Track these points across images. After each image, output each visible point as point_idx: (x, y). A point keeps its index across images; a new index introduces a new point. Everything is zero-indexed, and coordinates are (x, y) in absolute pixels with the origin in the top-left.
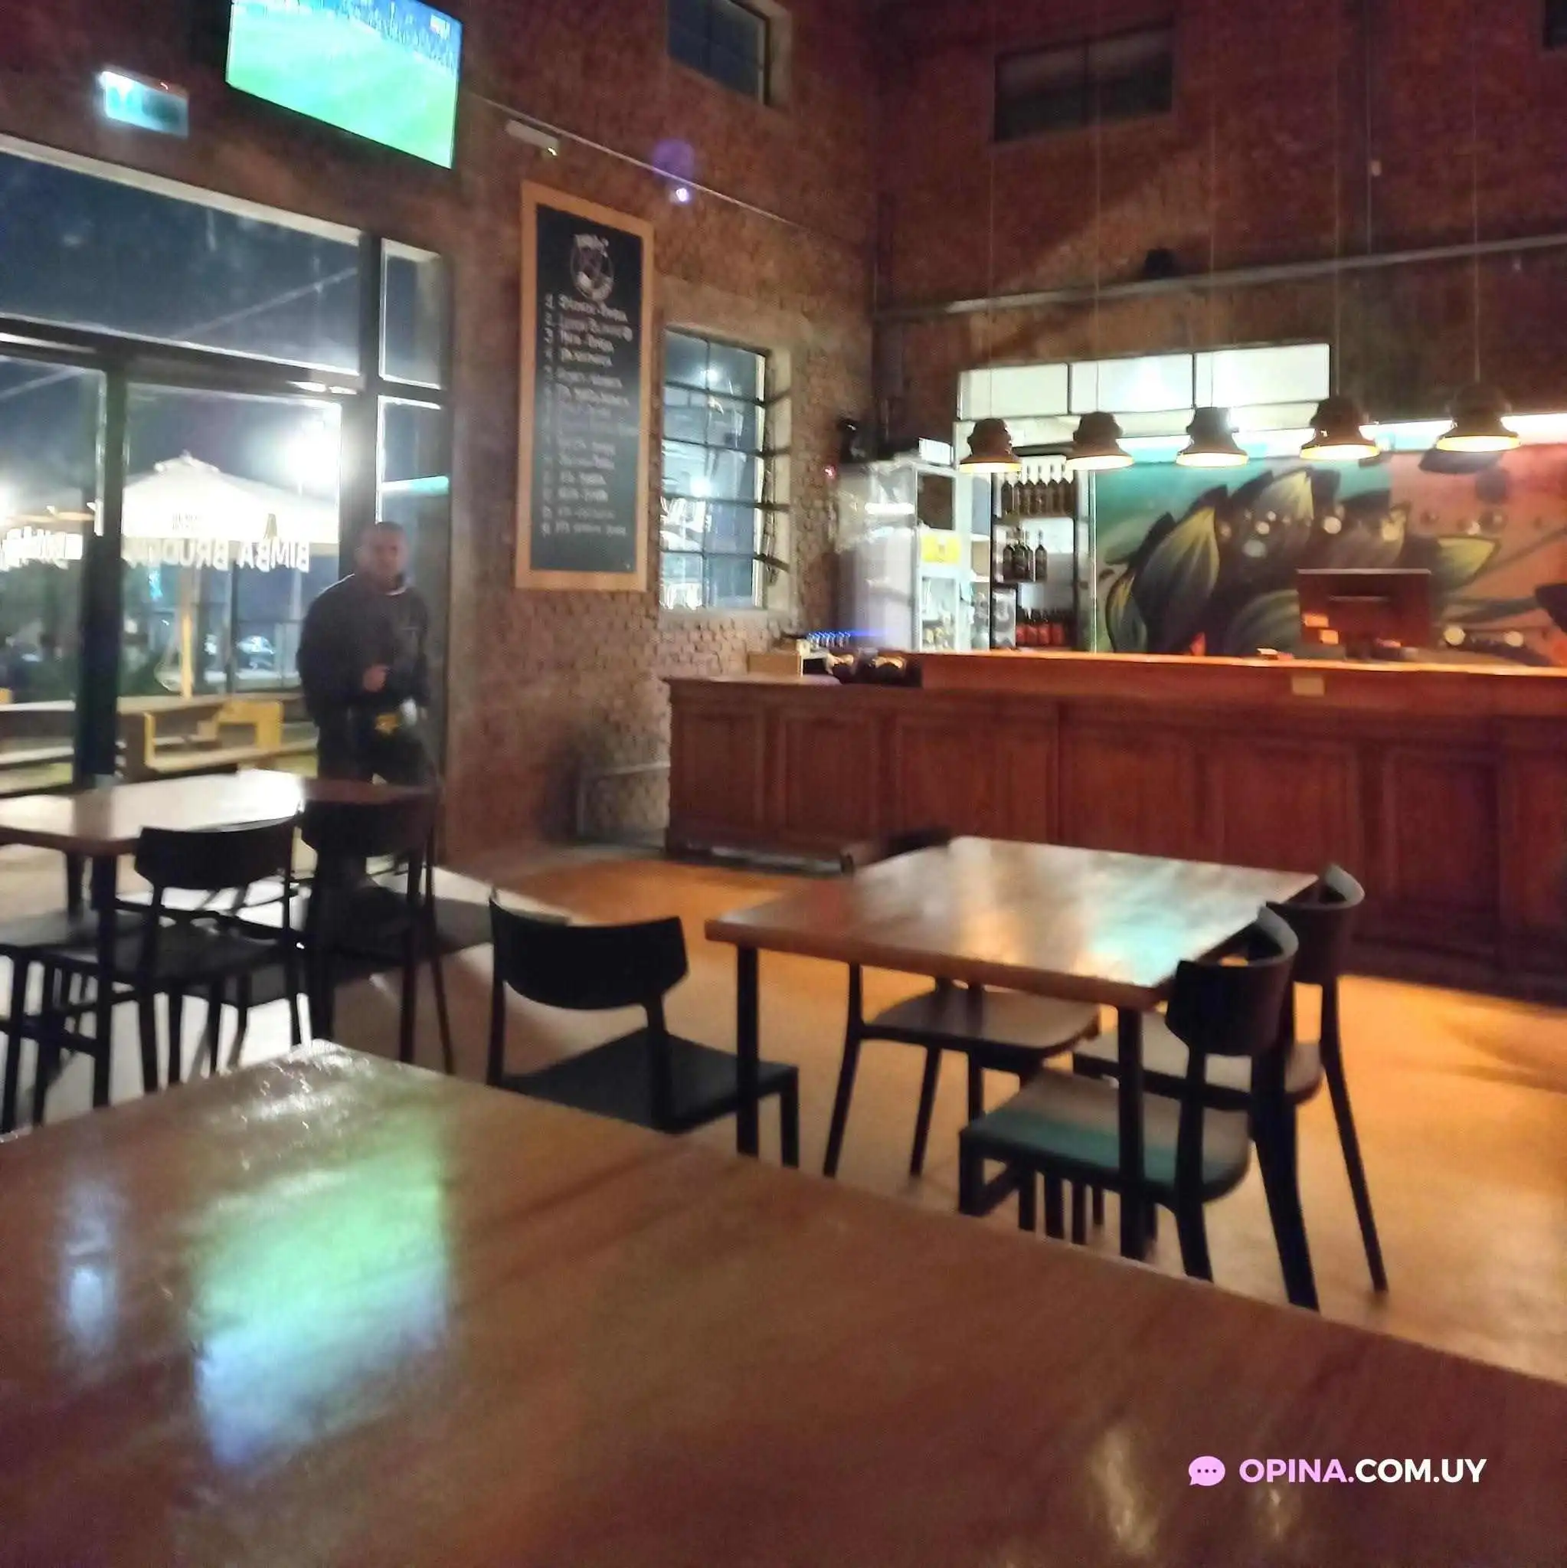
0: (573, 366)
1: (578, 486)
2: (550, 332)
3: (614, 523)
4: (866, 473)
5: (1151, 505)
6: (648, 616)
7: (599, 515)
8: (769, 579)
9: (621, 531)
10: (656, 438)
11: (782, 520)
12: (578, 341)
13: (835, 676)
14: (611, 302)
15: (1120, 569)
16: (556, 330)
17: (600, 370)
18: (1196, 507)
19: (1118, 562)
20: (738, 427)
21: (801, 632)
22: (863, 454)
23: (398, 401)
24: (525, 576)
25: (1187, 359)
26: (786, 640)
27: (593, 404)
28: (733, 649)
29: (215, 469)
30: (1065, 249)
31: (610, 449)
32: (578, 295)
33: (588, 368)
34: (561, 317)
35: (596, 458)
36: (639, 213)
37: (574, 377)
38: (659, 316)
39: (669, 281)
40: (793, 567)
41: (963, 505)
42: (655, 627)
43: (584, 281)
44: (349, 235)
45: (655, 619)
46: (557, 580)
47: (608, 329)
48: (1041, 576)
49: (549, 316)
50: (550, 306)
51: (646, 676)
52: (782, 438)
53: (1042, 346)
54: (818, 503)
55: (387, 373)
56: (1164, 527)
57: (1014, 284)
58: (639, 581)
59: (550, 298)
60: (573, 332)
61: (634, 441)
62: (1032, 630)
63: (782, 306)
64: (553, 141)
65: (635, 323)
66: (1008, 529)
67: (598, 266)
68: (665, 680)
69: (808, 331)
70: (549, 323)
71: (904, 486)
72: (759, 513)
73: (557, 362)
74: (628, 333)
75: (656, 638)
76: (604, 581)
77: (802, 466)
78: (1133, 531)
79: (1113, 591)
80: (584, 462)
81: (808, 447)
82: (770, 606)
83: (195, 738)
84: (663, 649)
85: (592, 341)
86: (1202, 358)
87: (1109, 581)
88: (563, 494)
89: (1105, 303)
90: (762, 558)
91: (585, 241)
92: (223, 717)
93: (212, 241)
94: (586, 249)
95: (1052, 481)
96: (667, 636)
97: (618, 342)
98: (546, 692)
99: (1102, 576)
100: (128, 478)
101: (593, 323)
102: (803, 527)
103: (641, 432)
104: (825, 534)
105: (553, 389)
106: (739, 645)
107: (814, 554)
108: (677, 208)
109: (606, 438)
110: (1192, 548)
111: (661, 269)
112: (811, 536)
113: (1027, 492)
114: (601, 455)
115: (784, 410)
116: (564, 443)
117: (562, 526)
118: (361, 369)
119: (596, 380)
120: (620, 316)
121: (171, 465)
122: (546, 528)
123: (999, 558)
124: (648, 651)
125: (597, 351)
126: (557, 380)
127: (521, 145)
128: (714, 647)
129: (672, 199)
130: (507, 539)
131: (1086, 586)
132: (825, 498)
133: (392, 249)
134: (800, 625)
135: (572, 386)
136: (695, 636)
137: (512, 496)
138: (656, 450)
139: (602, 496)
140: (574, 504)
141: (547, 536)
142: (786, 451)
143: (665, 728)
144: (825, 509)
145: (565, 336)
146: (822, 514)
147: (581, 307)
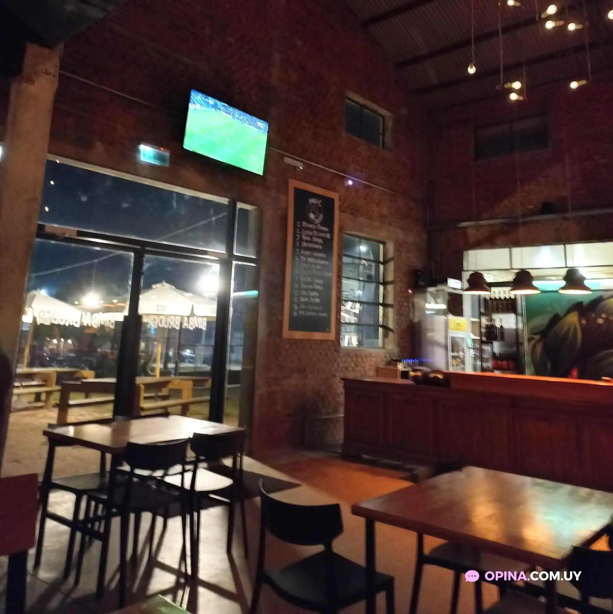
0: (307, 249)
1: (308, 297)
2: (298, 236)
3: (323, 311)
4: (425, 292)
5: (549, 309)
6: (336, 350)
7: (316, 308)
8: (385, 336)
9: (325, 315)
10: (340, 277)
11: (390, 311)
12: (309, 239)
13: (413, 380)
14: (322, 224)
15: (537, 337)
16: (300, 235)
17: (318, 251)
18: (570, 311)
19: (536, 334)
20: (373, 273)
21: (399, 359)
22: (424, 284)
23: (240, 263)
24: (286, 333)
25: (561, 247)
26: (393, 362)
27: (315, 264)
28: (371, 366)
29: (174, 287)
30: (506, 202)
31: (321, 281)
32: (310, 221)
33: (313, 250)
34: (303, 230)
35: (315, 285)
36: (334, 190)
37: (307, 253)
38: (341, 229)
39: (344, 215)
40: (395, 331)
41: (467, 306)
42: (339, 356)
43: (312, 216)
44: (224, 201)
45: (338, 352)
46: (298, 335)
47: (321, 234)
48: (502, 339)
49: (298, 230)
50: (299, 226)
51: (334, 376)
52: (390, 277)
53: (498, 241)
54: (406, 304)
55: (236, 252)
56: (556, 319)
57: (485, 216)
58: (332, 336)
59: (299, 223)
60: (307, 235)
61: (330, 279)
62: (499, 362)
63: (390, 225)
64: (302, 164)
65: (331, 232)
66: (487, 318)
67: (317, 210)
68: (342, 379)
69: (401, 235)
70: (298, 232)
71: (441, 297)
72: (381, 308)
73: (301, 248)
74: (328, 236)
75: (339, 360)
76: (318, 336)
77: (399, 289)
78: (542, 321)
79: (534, 347)
80: (310, 287)
81: (401, 281)
82: (386, 347)
83: (160, 394)
84: (342, 365)
85: (315, 239)
86: (568, 246)
87: (533, 342)
88: (302, 300)
89: (524, 224)
90: (383, 326)
91: (312, 201)
92: (171, 386)
93: (175, 204)
94: (313, 204)
95: (505, 298)
96: (343, 359)
97: (324, 239)
98: (293, 382)
99: (530, 340)
100: (142, 291)
101: (315, 232)
102: (399, 314)
103: (333, 275)
104: (408, 317)
105: (299, 257)
106: (373, 363)
107: (404, 325)
108: (348, 187)
109: (319, 277)
110: (569, 329)
111: (342, 211)
112: (403, 318)
113: (495, 303)
114: (318, 284)
115: (391, 266)
116: (302, 279)
117: (302, 312)
118: (227, 251)
119: (316, 254)
120: (326, 229)
121: (158, 285)
122: (295, 314)
123: (483, 330)
124: (335, 365)
125: (316, 243)
126: (301, 254)
127: (289, 165)
128: (363, 364)
129: (346, 184)
130: (280, 317)
131: (522, 344)
132: (408, 302)
133: (240, 205)
134: (398, 356)
135: (307, 257)
136: (355, 359)
137: (282, 300)
138: (339, 282)
139: (317, 300)
140: (306, 304)
141: (296, 316)
142: (391, 283)
143: (342, 399)
144: (408, 307)
145: (304, 237)
146: (407, 309)
147: (310, 226)
